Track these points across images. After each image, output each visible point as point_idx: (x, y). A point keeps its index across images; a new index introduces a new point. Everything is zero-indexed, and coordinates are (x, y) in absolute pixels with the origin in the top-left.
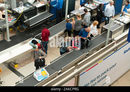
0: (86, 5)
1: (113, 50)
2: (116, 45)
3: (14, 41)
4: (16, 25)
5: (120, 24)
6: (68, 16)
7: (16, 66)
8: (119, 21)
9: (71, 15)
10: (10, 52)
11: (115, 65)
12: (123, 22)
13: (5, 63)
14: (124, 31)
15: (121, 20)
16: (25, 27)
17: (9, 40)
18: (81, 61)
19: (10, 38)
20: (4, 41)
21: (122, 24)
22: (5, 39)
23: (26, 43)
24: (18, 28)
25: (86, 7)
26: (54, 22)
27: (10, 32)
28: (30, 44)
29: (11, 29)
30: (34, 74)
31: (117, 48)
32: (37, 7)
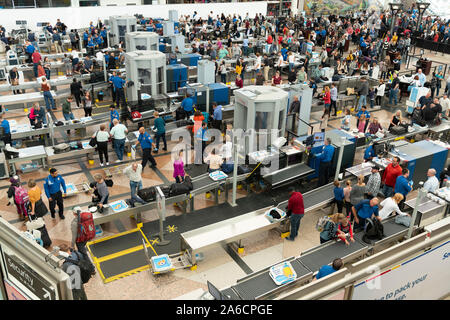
0: (374, 159)
1: (423, 248)
2: (428, 240)
3: (243, 208)
4: (249, 180)
5: (438, 202)
6: (341, 176)
7: (241, 250)
8: (436, 195)
9: (347, 174)
10: (233, 226)
11: (424, 277)
12: (444, 199)
13: (222, 242)
14: (445, 216)
15: (440, 194)
16: (263, 186)
17: (234, 205)
18: (358, 259)
19: (237, 201)
20: (226, 205)
21: (442, 202)
22: (229, 201)
23: (261, 213)
24: (252, 185)
25: (374, 163)
26: (313, 183)
27: (238, 191)
28: (266, 217)
29: (240, 187)
30: (271, 270)
31: (430, 245)
32: (288, 154)
